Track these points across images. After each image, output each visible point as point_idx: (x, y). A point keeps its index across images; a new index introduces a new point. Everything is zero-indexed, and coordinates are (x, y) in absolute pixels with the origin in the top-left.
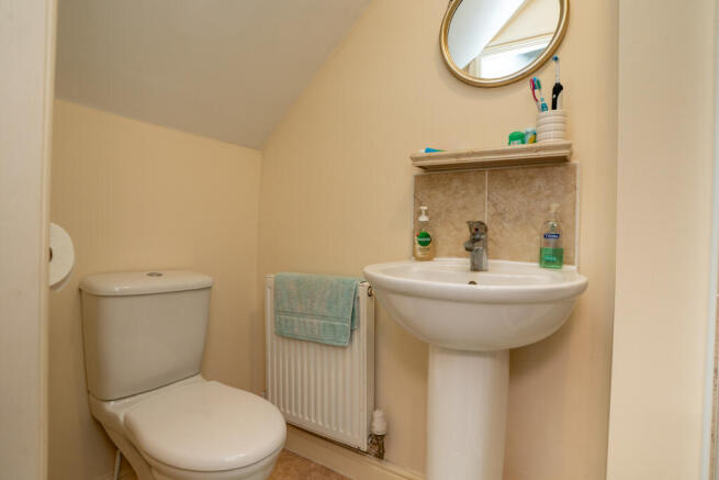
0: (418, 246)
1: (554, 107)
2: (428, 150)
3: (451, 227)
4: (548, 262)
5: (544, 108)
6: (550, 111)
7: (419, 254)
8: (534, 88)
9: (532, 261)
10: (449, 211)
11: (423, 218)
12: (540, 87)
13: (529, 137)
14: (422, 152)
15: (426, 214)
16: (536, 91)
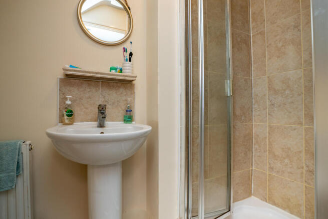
0: (66, 117)
1: (130, 61)
2: (71, 66)
3: (83, 107)
4: (127, 121)
5: (126, 60)
6: (128, 62)
7: (67, 121)
8: (124, 52)
9: (120, 121)
10: (81, 99)
11: (68, 102)
12: (126, 51)
13: (118, 70)
14: (67, 67)
15: (70, 100)
16: (125, 53)
